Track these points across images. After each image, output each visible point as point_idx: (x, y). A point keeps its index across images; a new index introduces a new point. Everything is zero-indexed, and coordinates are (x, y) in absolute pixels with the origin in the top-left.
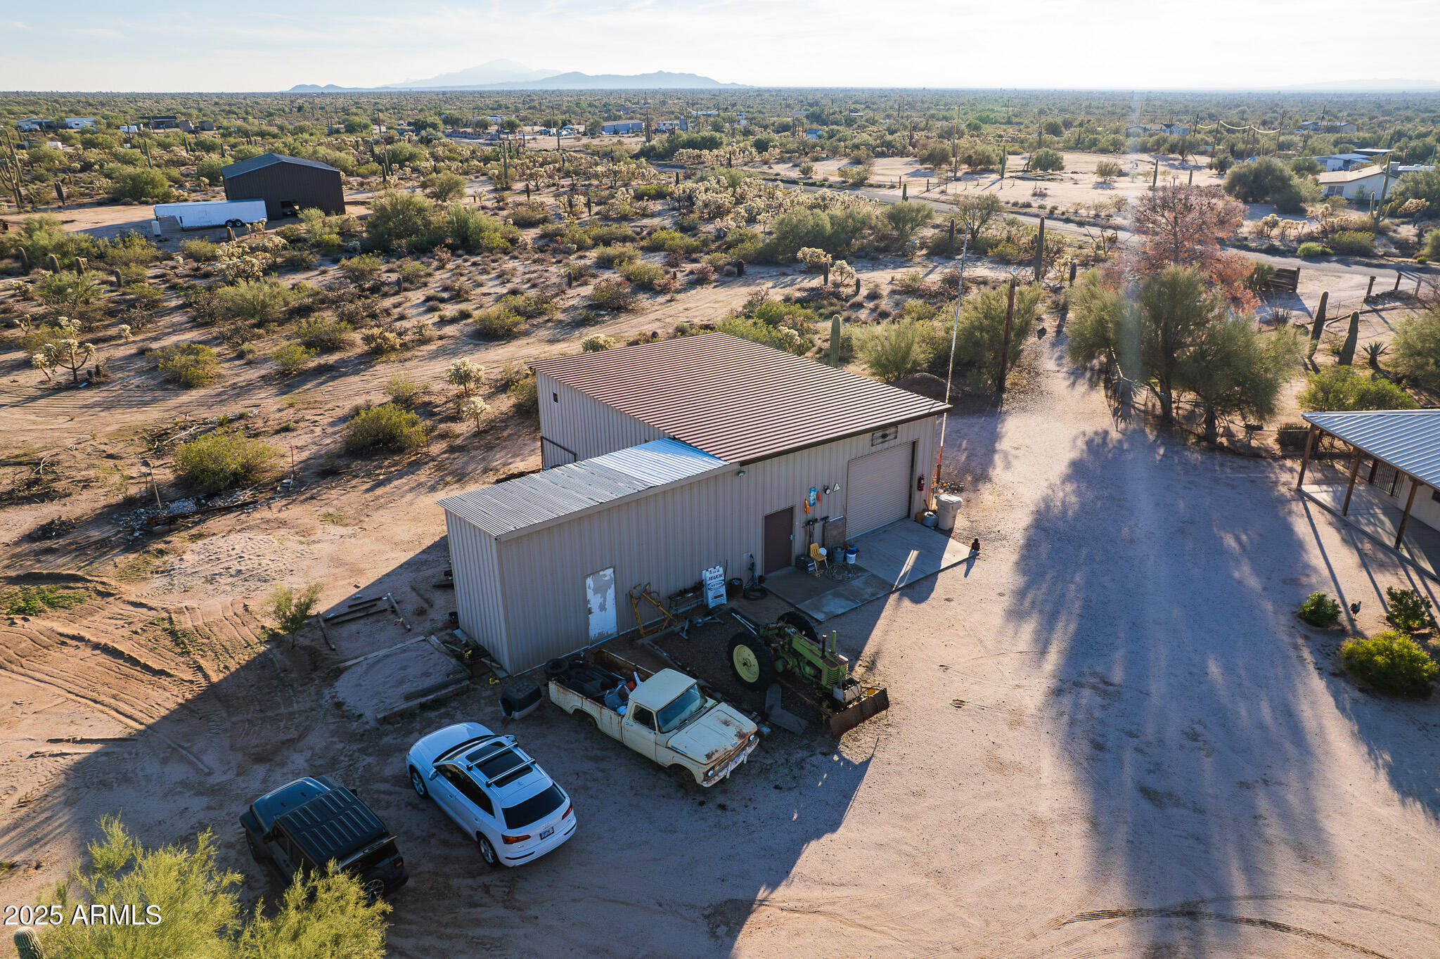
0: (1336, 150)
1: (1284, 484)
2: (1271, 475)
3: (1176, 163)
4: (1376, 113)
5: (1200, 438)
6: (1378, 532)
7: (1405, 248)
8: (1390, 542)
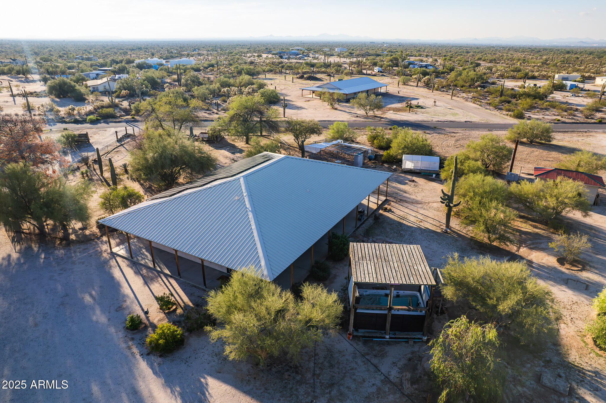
0: (92, 69)
1: (105, 251)
2: (98, 249)
3: (23, 79)
4: (104, 50)
5: (61, 240)
6: (146, 262)
7: (127, 112)
8: (151, 265)
